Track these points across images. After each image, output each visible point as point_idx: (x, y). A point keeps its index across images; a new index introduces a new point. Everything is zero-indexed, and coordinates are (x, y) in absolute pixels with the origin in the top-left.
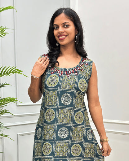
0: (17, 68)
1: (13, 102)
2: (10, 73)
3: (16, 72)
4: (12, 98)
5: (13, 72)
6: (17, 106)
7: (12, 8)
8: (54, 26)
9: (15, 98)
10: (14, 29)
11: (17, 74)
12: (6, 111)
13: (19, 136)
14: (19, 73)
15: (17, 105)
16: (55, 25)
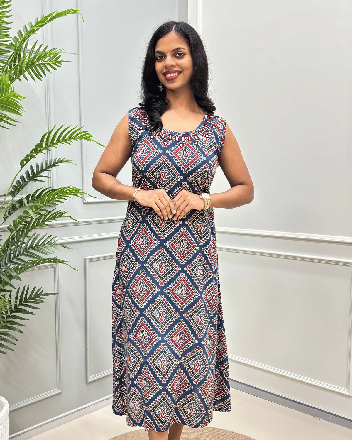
0: (83, 130)
1: (76, 195)
2: (70, 138)
3: (81, 138)
4: (74, 189)
5: (75, 138)
6: (84, 203)
7: (75, 12)
8: (157, 54)
9: (79, 187)
10: (78, 54)
11: (84, 141)
12: (63, 213)
13: (87, 262)
14: (87, 138)
15: (85, 201)
16: (158, 52)
